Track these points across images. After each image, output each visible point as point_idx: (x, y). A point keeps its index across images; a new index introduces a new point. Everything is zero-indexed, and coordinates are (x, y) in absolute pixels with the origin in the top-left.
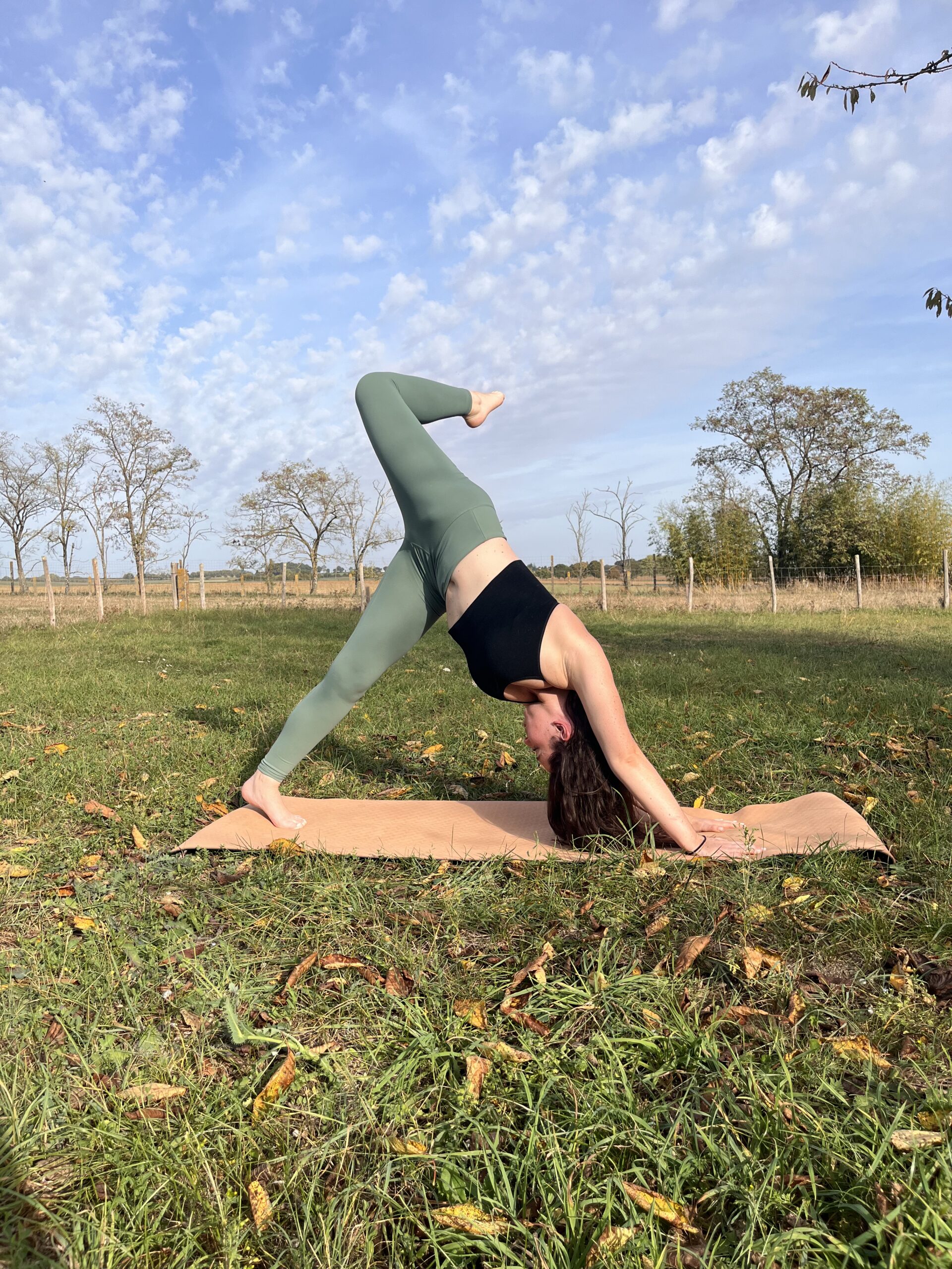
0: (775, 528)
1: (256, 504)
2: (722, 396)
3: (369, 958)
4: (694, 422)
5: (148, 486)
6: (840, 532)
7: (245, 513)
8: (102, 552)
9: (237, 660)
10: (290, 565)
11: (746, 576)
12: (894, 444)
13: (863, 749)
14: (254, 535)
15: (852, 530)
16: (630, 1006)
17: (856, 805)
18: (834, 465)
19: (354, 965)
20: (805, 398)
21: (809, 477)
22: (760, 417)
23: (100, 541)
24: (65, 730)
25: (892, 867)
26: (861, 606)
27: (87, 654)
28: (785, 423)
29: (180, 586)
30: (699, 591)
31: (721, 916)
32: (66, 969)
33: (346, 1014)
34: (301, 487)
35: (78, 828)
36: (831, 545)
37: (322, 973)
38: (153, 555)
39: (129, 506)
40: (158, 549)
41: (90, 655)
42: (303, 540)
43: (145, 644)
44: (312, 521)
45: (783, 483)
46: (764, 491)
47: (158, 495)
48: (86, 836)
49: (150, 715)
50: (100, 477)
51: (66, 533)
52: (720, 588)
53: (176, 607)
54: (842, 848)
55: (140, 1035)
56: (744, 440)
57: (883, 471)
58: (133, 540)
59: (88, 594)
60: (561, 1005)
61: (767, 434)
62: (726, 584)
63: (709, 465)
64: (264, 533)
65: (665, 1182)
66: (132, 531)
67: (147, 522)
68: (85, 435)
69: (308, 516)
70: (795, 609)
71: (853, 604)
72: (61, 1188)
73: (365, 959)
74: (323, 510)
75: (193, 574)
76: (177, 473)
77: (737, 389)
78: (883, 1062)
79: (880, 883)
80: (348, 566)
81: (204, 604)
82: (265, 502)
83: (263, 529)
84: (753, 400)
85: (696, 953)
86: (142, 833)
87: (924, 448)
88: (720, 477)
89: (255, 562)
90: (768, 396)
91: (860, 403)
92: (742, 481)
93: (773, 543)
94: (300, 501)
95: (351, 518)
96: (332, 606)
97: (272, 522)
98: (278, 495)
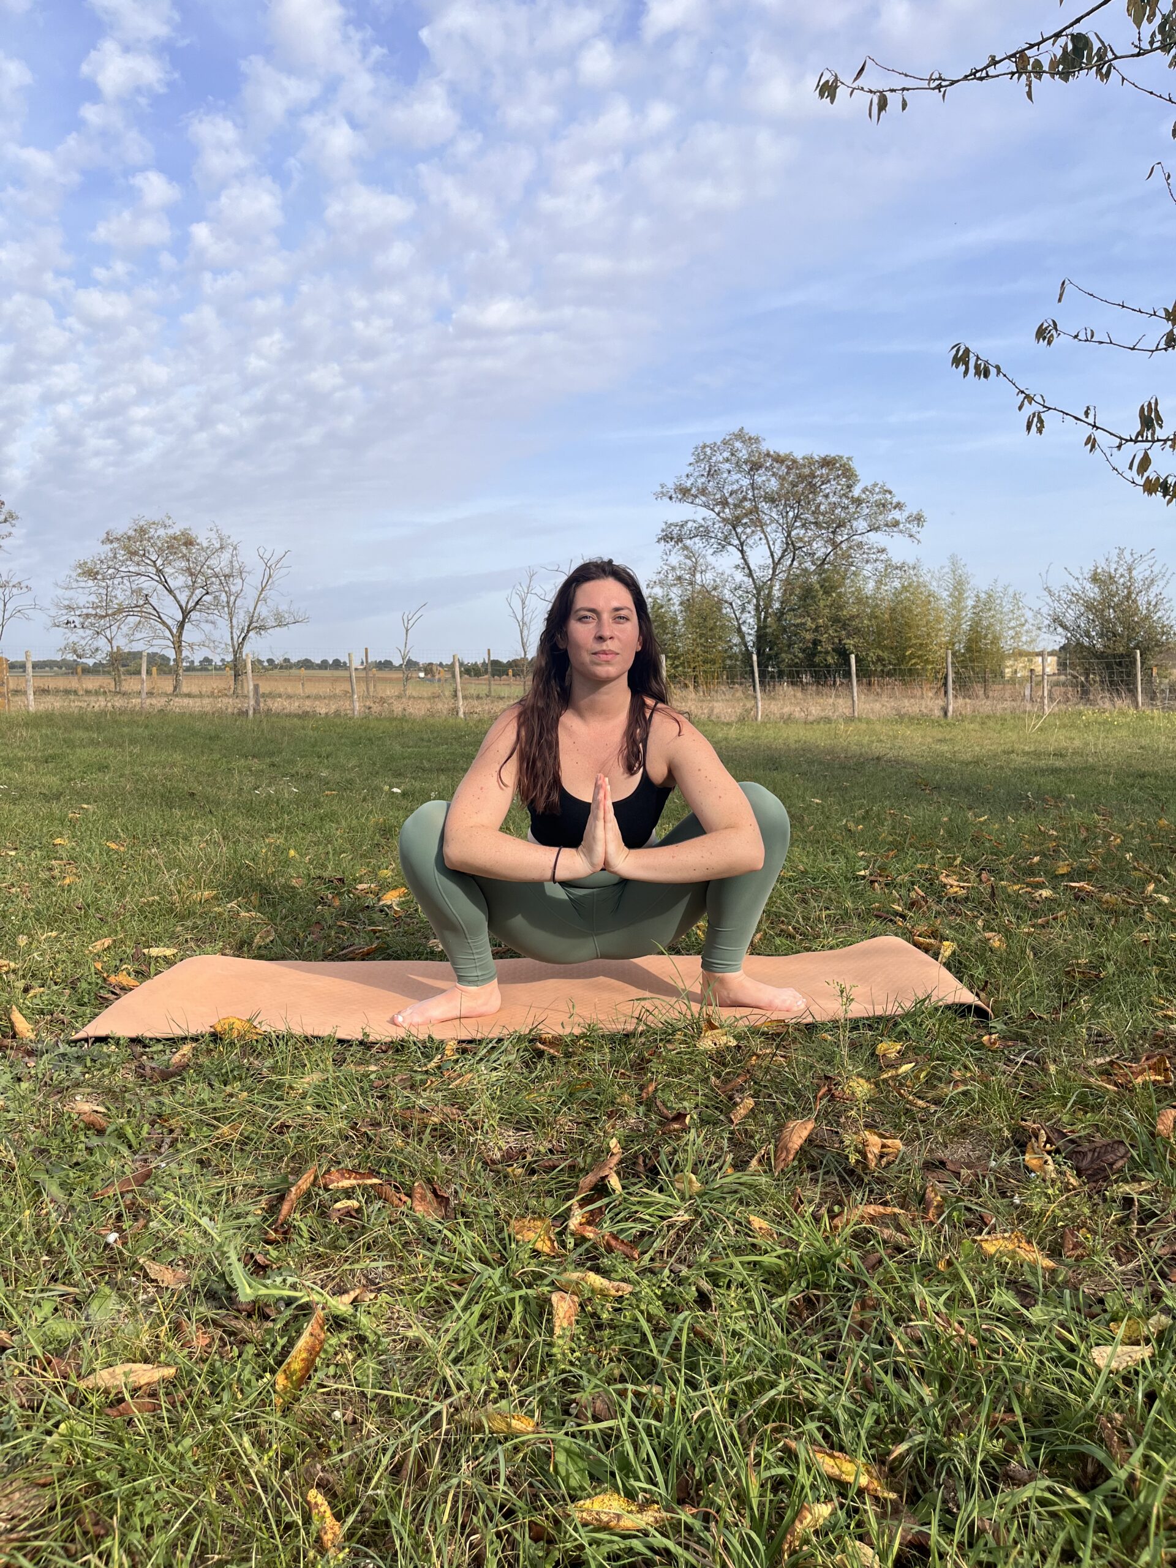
0: (752, 621)
1: (97, 573)
2: (692, 460)
4: (659, 489)
6: (826, 627)
7: (83, 584)
9: (95, 780)
11: (719, 676)
12: (887, 525)
14: (96, 615)
15: (840, 625)
16: (733, 1213)
17: (929, 950)
18: (821, 549)
19: (367, 1182)
20: (788, 467)
21: (793, 561)
22: (735, 487)
25: (991, 1023)
26: (856, 714)
28: (765, 497)
31: (820, 1094)
33: (372, 1248)
34: (160, 552)
36: (816, 643)
37: (327, 1197)
42: (164, 623)
44: (175, 597)
45: (762, 568)
46: (740, 577)
52: (690, 693)
55: (89, 1297)
56: (718, 514)
57: (874, 556)
61: (744, 508)
62: (699, 686)
63: (677, 543)
64: (110, 612)
69: (170, 591)
70: (782, 718)
71: (848, 712)
73: (381, 1175)
74: (190, 583)
75: (16, 664)
77: (708, 451)
78: (1047, 1262)
79: (986, 1044)
80: (221, 656)
81: (32, 704)
82: (111, 571)
83: (108, 606)
84: (727, 466)
85: (800, 1142)
86: (23, 1015)
87: (919, 529)
88: (687, 557)
89: (97, 650)
90: (746, 463)
91: (848, 473)
92: (716, 565)
93: (750, 639)
94: (159, 572)
95: (229, 594)
96: (208, 708)
97: (121, 597)
98: (129, 563)
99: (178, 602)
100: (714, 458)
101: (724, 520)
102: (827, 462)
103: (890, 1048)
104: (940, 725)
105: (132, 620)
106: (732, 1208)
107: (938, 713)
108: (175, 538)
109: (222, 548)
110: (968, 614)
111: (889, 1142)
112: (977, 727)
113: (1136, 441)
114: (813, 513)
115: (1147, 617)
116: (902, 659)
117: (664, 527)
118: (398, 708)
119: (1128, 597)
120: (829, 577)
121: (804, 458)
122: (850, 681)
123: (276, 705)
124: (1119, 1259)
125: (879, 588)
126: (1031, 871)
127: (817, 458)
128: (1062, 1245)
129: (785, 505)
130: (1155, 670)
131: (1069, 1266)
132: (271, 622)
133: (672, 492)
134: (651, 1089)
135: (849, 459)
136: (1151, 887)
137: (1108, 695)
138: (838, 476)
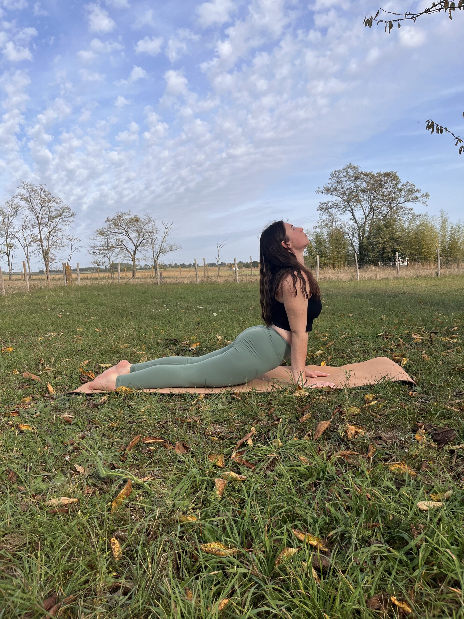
0: (357, 240)
1: (104, 233)
2: (331, 177)
3: (166, 438)
4: (318, 189)
5: (50, 225)
6: (388, 242)
7: (99, 238)
8: (28, 259)
9: (97, 308)
10: (122, 264)
11: (344, 263)
12: (413, 199)
13: (401, 338)
14: (104, 249)
15: (394, 241)
16: (293, 454)
17: (398, 362)
18: (385, 210)
19: (159, 441)
20: (370, 178)
21: (373, 215)
22: (349, 187)
23: (27, 253)
24: (12, 342)
25: (415, 388)
26: (399, 276)
27: (21, 307)
28: (361, 190)
29: (67, 274)
30: (322, 272)
31: (335, 412)
32: (16, 449)
33: (156, 463)
34: (126, 224)
35: (20, 385)
36: (384, 248)
37: (143, 445)
38: (54, 260)
39: (40, 236)
40: (56, 257)
41: (23, 308)
42: (128, 251)
43: (51, 302)
44: (132, 241)
45: (361, 219)
46: (352, 223)
47: (55, 230)
48: (24, 389)
49: (55, 334)
50: (25, 221)
51: (9, 250)
52: (331, 270)
53: (66, 284)
54: (392, 380)
55: (54, 476)
56: (342, 198)
57: (408, 212)
58: (43, 252)
59: (21, 280)
60: (260, 455)
61: (352, 195)
62: (334, 267)
63: (325, 210)
64: (109, 248)
65: (312, 528)
66: (42, 248)
67: (50, 244)
68: (17, 200)
69: (130, 239)
70: (368, 278)
71: (395, 276)
72: (17, 547)
73: (165, 438)
74: (138, 236)
75: (74, 269)
76: (64, 219)
77: (337, 173)
78: (413, 473)
79: (410, 395)
80: (151, 264)
81: (79, 283)
82: (109, 232)
83: (108, 246)
84: (345, 179)
85: (324, 429)
86: (53, 386)
87: (427, 200)
88: (330, 216)
89: (105, 262)
90: (352, 177)
91: (395, 178)
92: (341, 218)
93: (357, 248)
94: (126, 232)
95: (152, 239)
96: (143, 282)
97: (113, 242)
98: (115, 229)
99: (133, 243)
100: (339, 176)
101: (344, 200)
102: (387, 175)
103: (369, 396)
104: (435, 280)
105: (117, 250)
106: (293, 452)
107: (434, 274)
108: (132, 219)
109: (149, 222)
110: (448, 233)
112: (450, 279)
114: (381, 196)
116: (420, 254)
117: (320, 204)
118: (213, 279)
120: (388, 221)
121: (377, 174)
123: (168, 281)
125: (410, 225)
127: (382, 173)
128: (421, 467)
129: (370, 193)
131: (423, 475)
132: (168, 249)
133: (323, 191)
134: (272, 410)
135: (395, 173)
138: (391, 180)
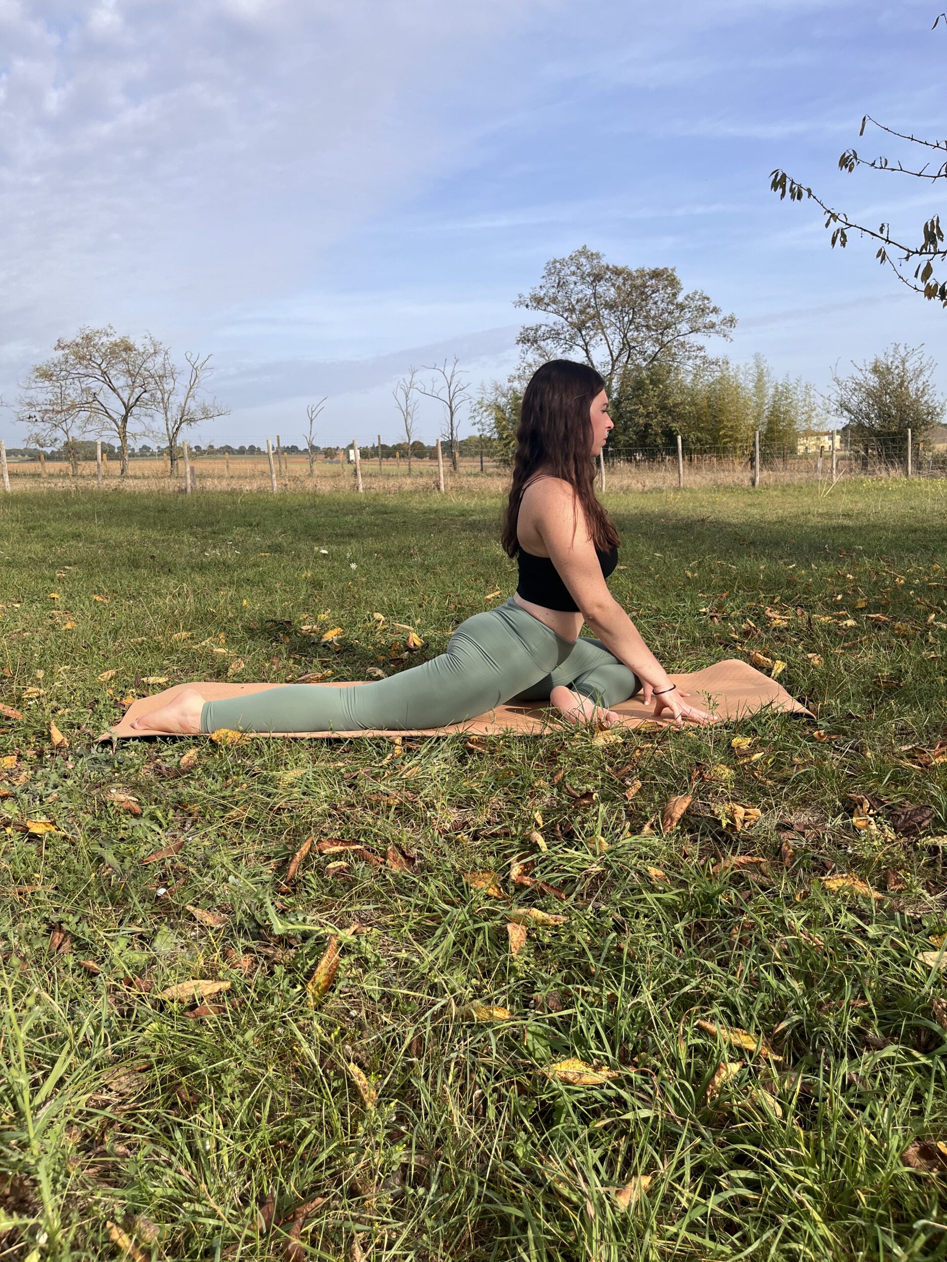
2: (545, 274)
6: (655, 413)
7: (41, 385)
12: (705, 327)
14: (53, 410)
15: (667, 411)
16: (635, 865)
17: (763, 669)
18: (651, 348)
19: (352, 847)
20: (624, 279)
21: (628, 358)
26: (682, 485)
28: (605, 305)
31: (694, 776)
34: (104, 357)
37: (321, 858)
44: (118, 395)
45: (603, 364)
55: (153, 934)
56: (566, 319)
57: (695, 354)
61: (588, 314)
63: (532, 344)
64: (65, 408)
69: (114, 390)
70: (621, 488)
71: (675, 483)
73: (360, 842)
74: (130, 383)
78: (876, 895)
79: (817, 737)
80: (160, 445)
81: (8, 486)
82: (63, 373)
83: (62, 404)
84: (574, 278)
85: (681, 812)
86: (61, 731)
87: (732, 330)
89: (56, 440)
90: (589, 275)
94: (104, 373)
95: (163, 392)
96: (154, 487)
97: (73, 395)
98: (78, 366)
99: (121, 399)
100: (563, 272)
101: (571, 324)
102: (656, 274)
103: (742, 742)
104: (749, 493)
105: (84, 415)
106: (633, 862)
107: (747, 483)
108: (116, 345)
109: (155, 353)
110: (768, 401)
111: (750, 811)
112: (779, 494)
113: (921, 253)
114: (646, 317)
115: (917, 401)
116: (716, 439)
118: (309, 485)
119: (901, 385)
120: (657, 372)
122: (677, 459)
123: (209, 484)
124: (929, 891)
125: (697, 381)
126: (838, 606)
128: (886, 883)
129: (622, 311)
130: (921, 445)
131: (893, 897)
132: (199, 415)
133: (528, 302)
134: (561, 775)
136: (933, 616)
137: (884, 466)
138: (665, 286)
